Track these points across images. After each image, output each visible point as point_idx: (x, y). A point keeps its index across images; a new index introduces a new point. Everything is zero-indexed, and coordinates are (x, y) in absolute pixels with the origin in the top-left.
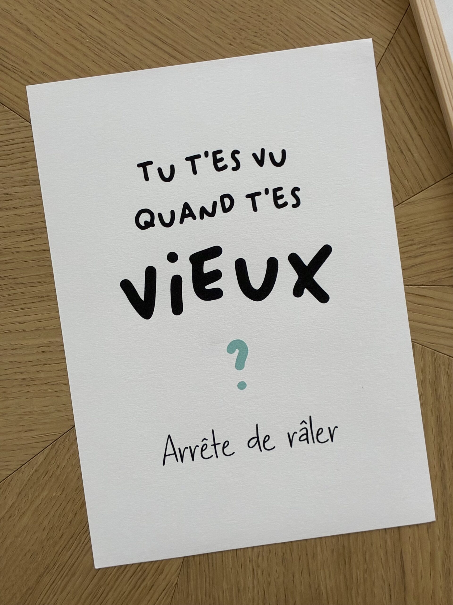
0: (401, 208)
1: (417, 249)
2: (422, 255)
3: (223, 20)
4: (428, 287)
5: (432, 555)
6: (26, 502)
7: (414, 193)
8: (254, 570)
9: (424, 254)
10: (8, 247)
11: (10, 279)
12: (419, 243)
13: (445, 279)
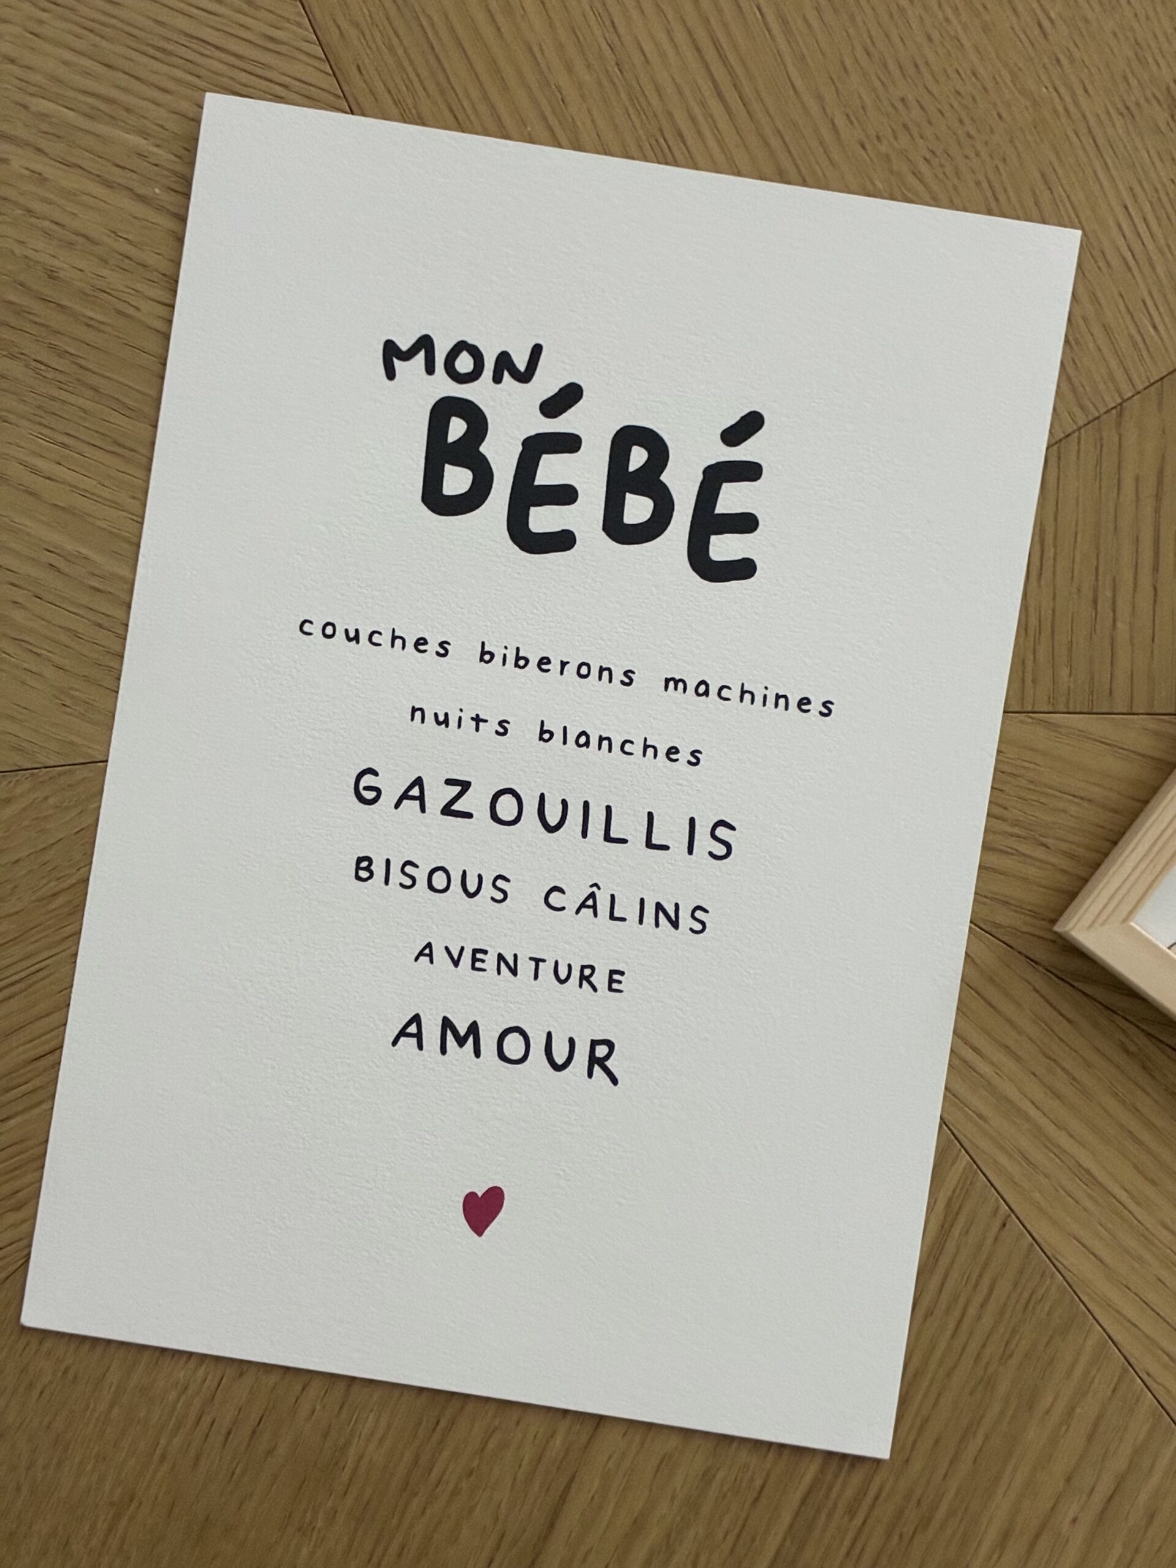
0: (1022, 722)
3: (877, 83)
5: (638, 1525)
7: (1068, 708)
10: (112, 292)
11: (74, 363)
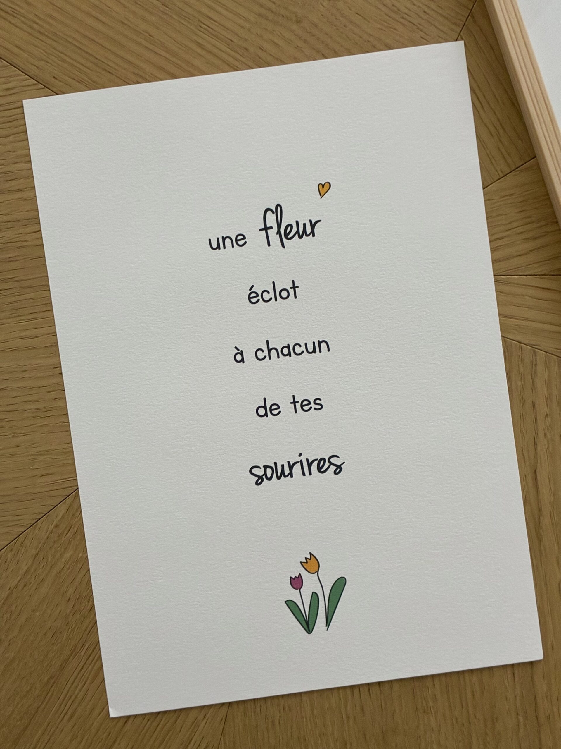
1: (536, 228)
4: (553, 277)
6: (45, 567)
9: (545, 235)
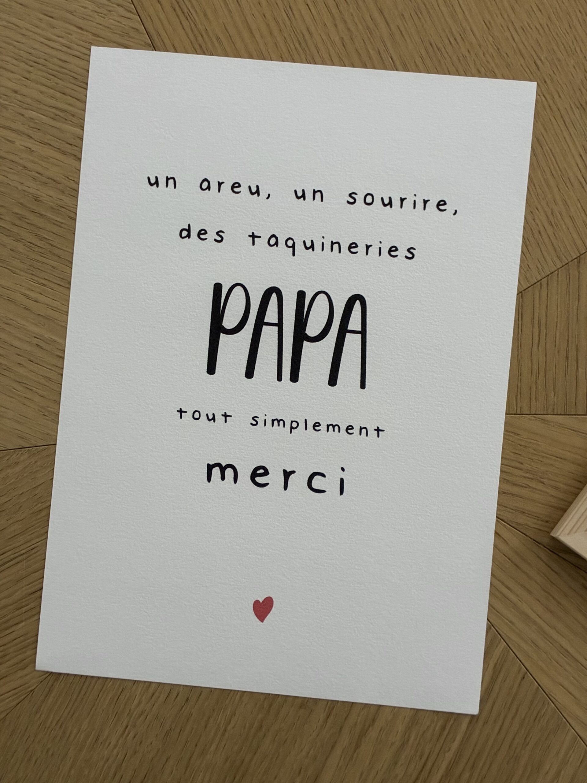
1: (521, 476)
2: (523, 487)
4: (509, 526)
7: (554, 412)
8: (127, 727)
9: (526, 487)
12: (527, 471)
13: (534, 529)
